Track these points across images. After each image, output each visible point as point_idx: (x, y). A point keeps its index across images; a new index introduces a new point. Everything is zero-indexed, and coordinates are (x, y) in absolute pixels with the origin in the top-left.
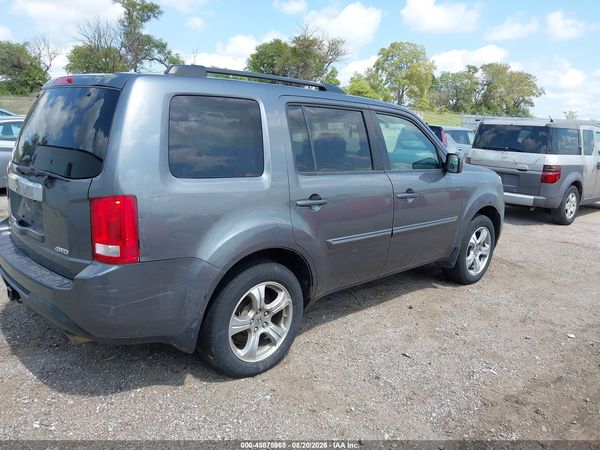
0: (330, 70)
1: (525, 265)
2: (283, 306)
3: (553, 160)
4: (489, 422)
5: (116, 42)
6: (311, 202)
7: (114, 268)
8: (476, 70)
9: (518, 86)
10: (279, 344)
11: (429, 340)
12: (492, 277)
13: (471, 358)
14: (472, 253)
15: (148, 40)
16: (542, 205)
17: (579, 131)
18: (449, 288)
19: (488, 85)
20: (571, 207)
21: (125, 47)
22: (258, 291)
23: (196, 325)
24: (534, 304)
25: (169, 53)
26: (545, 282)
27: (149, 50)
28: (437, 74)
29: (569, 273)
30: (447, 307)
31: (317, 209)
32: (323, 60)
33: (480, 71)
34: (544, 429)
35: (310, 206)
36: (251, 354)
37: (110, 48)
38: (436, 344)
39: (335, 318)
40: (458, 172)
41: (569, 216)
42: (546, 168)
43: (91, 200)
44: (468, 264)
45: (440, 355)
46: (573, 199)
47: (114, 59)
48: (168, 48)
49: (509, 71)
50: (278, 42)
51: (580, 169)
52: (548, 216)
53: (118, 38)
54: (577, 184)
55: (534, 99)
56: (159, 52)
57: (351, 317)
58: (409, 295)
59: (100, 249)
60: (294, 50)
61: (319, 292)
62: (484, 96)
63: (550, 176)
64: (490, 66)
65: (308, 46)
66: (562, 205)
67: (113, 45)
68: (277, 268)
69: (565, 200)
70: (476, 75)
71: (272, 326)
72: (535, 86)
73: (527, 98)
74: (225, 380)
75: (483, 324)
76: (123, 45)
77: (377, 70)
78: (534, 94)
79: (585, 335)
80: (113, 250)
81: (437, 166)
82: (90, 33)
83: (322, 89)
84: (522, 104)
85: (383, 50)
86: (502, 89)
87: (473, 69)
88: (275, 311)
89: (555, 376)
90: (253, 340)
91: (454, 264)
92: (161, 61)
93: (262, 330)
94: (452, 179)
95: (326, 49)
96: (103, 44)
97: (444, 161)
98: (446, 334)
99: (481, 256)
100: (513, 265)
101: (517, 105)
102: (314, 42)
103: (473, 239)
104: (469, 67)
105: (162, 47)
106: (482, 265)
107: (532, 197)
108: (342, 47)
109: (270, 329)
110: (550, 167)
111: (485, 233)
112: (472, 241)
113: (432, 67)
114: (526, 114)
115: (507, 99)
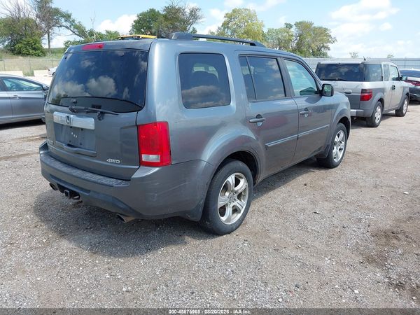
0: (191, 29)
1: (362, 154)
2: (244, 188)
3: (367, 85)
4: (381, 245)
5: (32, 14)
6: (256, 119)
7: (157, 169)
8: (291, 27)
9: (319, 36)
10: (242, 212)
11: (326, 203)
12: (346, 163)
13: (356, 211)
14: (335, 148)
15: (57, 12)
16: (361, 115)
17: (381, 65)
18: (323, 171)
19: (300, 36)
20: (378, 116)
21: (39, 18)
22: (231, 179)
23: (202, 202)
24: (377, 177)
25: (74, 21)
26: (377, 163)
27: (58, 19)
28: (266, 31)
29: (389, 157)
30: (327, 182)
31: (261, 124)
32: (186, 23)
33: (294, 27)
34: (414, 246)
35: (256, 122)
36: (228, 220)
37: (28, 19)
38: (331, 205)
39: (262, 195)
40: (332, 95)
41: (377, 121)
42: (363, 91)
43: (138, 126)
44: (334, 155)
45: (337, 211)
46: (379, 110)
47: (32, 28)
48: (72, 17)
49: (313, 26)
50: (152, 11)
51: (382, 90)
52: (365, 123)
53: (34, 11)
54: (381, 100)
55: (330, 45)
56: (66, 21)
57: (271, 193)
58: (300, 177)
59: (145, 158)
60: (165, 16)
61: (261, 177)
62: (297, 44)
63: (366, 96)
64: (301, 23)
65: (175, 13)
66: (373, 114)
67: (30, 16)
68: (240, 164)
69: (375, 111)
70: (292, 30)
71: (238, 201)
72: (330, 36)
73: (325, 45)
74: (214, 237)
75: (353, 191)
76: (37, 16)
77: (225, 28)
78: (330, 42)
79: (414, 192)
80: (153, 158)
81: (316, 93)
82: (11, 7)
83: (252, 44)
84: (322, 49)
85: (227, 14)
86: (308, 39)
87: (289, 26)
88: (239, 192)
89: (407, 216)
90: (229, 210)
91: (327, 155)
92: (67, 27)
93: (233, 204)
94: (326, 101)
95: (188, 14)
96: (22, 16)
97: (321, 89)
98: (335, 198)
99: (340, 149)
100: (355, 154)
101: (319, 49)
102: (179, 10)
103: (337, 139)
104: (286, 24)
105: (67, 17)
106: (340, 154)
107: (355, 111)
108: (198, 13)
109: (237, 203)
110: (366, 90)
111: (342, 135)
112: (336, 140)
113: (262, 25)
114: (324, 55)
115: (313, 45)
